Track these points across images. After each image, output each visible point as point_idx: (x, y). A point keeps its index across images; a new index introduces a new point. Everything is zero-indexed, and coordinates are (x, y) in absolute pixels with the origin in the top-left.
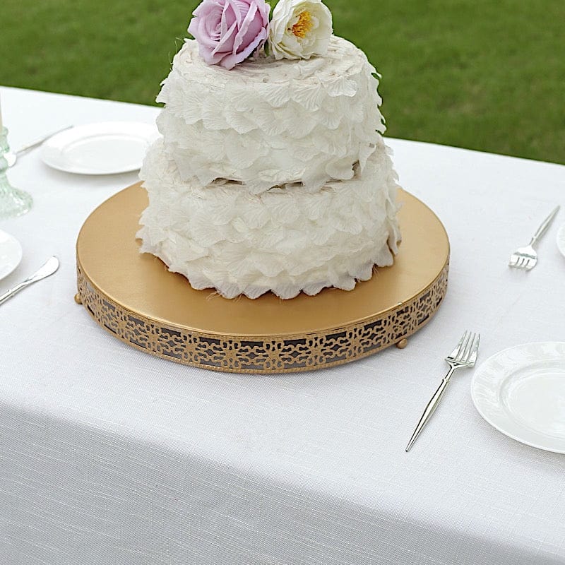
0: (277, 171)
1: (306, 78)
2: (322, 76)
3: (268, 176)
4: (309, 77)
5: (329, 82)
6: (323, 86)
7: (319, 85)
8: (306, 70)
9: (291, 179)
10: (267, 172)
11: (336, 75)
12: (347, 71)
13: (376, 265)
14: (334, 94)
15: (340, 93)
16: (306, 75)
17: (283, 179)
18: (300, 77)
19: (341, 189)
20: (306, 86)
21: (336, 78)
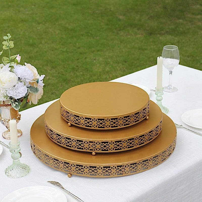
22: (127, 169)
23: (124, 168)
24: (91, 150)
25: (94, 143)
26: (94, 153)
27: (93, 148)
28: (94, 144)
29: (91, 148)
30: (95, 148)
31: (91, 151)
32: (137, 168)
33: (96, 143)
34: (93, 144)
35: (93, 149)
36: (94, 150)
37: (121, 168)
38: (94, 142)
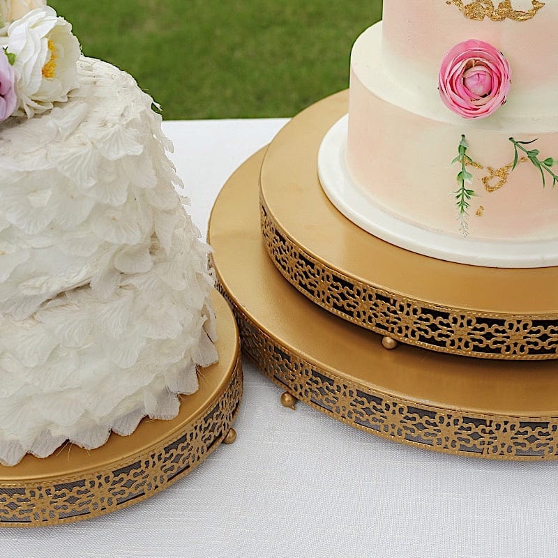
0: (46, 278)
1: (67, 138)
2: (90, 131)
3: (33, 288)
4: (71, 134)
5: (103, 138)
6: (95, 147)
7: (89, 146)
8: (66, 126)
9: (66, 286)
10: (31, 282)
11: (110, 125)
12: (122, 115)
13: (199, 367)
14: (113, 156)
15: (122, 153)
16: (68, 133)
17: (56, 288)
18: (57, 137)
19: (144, 283)
20: (72, 150)
21: (110, 130)
22: (504, 437)
23: (491, 432)
24: (378, 325)
25: (394, 305)
26: (388, 341)
27: (388, 321)
28: (393, 308)
29: (381, 320)
30: (395, 323)
31: (382, 331)
32: (548, 441)
33: (402, 308)
34: (389, 309)
35: (386, 325)
36: (390, 330)
37: (479, 430)
38: (395, 301)
